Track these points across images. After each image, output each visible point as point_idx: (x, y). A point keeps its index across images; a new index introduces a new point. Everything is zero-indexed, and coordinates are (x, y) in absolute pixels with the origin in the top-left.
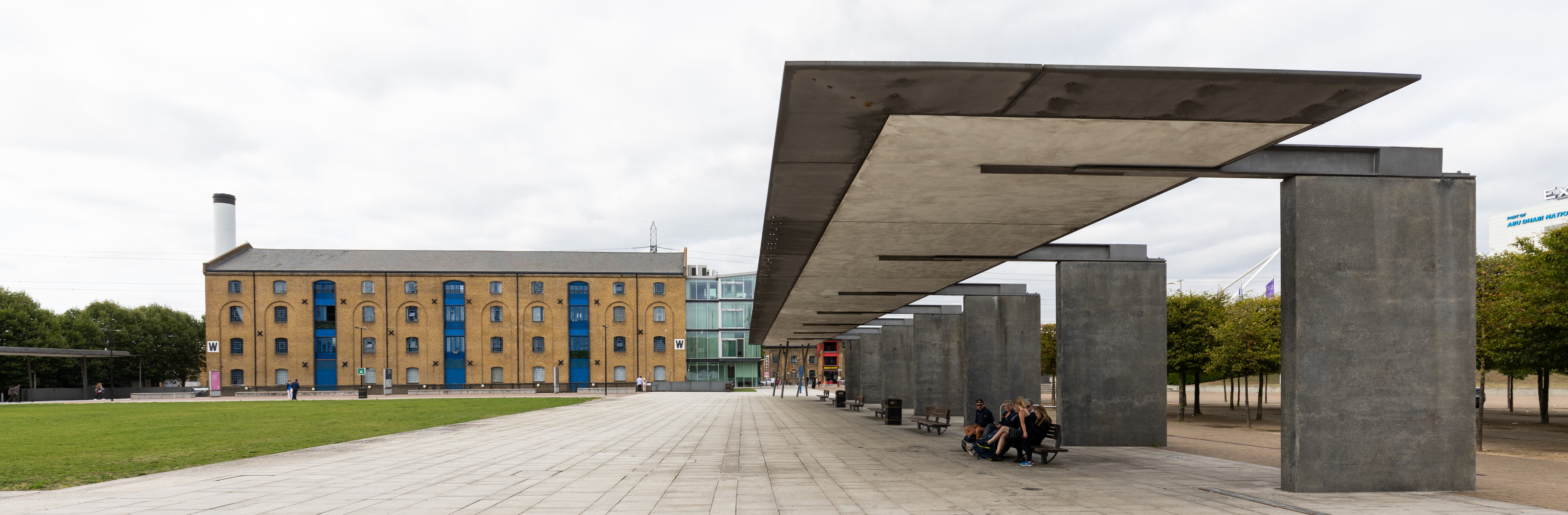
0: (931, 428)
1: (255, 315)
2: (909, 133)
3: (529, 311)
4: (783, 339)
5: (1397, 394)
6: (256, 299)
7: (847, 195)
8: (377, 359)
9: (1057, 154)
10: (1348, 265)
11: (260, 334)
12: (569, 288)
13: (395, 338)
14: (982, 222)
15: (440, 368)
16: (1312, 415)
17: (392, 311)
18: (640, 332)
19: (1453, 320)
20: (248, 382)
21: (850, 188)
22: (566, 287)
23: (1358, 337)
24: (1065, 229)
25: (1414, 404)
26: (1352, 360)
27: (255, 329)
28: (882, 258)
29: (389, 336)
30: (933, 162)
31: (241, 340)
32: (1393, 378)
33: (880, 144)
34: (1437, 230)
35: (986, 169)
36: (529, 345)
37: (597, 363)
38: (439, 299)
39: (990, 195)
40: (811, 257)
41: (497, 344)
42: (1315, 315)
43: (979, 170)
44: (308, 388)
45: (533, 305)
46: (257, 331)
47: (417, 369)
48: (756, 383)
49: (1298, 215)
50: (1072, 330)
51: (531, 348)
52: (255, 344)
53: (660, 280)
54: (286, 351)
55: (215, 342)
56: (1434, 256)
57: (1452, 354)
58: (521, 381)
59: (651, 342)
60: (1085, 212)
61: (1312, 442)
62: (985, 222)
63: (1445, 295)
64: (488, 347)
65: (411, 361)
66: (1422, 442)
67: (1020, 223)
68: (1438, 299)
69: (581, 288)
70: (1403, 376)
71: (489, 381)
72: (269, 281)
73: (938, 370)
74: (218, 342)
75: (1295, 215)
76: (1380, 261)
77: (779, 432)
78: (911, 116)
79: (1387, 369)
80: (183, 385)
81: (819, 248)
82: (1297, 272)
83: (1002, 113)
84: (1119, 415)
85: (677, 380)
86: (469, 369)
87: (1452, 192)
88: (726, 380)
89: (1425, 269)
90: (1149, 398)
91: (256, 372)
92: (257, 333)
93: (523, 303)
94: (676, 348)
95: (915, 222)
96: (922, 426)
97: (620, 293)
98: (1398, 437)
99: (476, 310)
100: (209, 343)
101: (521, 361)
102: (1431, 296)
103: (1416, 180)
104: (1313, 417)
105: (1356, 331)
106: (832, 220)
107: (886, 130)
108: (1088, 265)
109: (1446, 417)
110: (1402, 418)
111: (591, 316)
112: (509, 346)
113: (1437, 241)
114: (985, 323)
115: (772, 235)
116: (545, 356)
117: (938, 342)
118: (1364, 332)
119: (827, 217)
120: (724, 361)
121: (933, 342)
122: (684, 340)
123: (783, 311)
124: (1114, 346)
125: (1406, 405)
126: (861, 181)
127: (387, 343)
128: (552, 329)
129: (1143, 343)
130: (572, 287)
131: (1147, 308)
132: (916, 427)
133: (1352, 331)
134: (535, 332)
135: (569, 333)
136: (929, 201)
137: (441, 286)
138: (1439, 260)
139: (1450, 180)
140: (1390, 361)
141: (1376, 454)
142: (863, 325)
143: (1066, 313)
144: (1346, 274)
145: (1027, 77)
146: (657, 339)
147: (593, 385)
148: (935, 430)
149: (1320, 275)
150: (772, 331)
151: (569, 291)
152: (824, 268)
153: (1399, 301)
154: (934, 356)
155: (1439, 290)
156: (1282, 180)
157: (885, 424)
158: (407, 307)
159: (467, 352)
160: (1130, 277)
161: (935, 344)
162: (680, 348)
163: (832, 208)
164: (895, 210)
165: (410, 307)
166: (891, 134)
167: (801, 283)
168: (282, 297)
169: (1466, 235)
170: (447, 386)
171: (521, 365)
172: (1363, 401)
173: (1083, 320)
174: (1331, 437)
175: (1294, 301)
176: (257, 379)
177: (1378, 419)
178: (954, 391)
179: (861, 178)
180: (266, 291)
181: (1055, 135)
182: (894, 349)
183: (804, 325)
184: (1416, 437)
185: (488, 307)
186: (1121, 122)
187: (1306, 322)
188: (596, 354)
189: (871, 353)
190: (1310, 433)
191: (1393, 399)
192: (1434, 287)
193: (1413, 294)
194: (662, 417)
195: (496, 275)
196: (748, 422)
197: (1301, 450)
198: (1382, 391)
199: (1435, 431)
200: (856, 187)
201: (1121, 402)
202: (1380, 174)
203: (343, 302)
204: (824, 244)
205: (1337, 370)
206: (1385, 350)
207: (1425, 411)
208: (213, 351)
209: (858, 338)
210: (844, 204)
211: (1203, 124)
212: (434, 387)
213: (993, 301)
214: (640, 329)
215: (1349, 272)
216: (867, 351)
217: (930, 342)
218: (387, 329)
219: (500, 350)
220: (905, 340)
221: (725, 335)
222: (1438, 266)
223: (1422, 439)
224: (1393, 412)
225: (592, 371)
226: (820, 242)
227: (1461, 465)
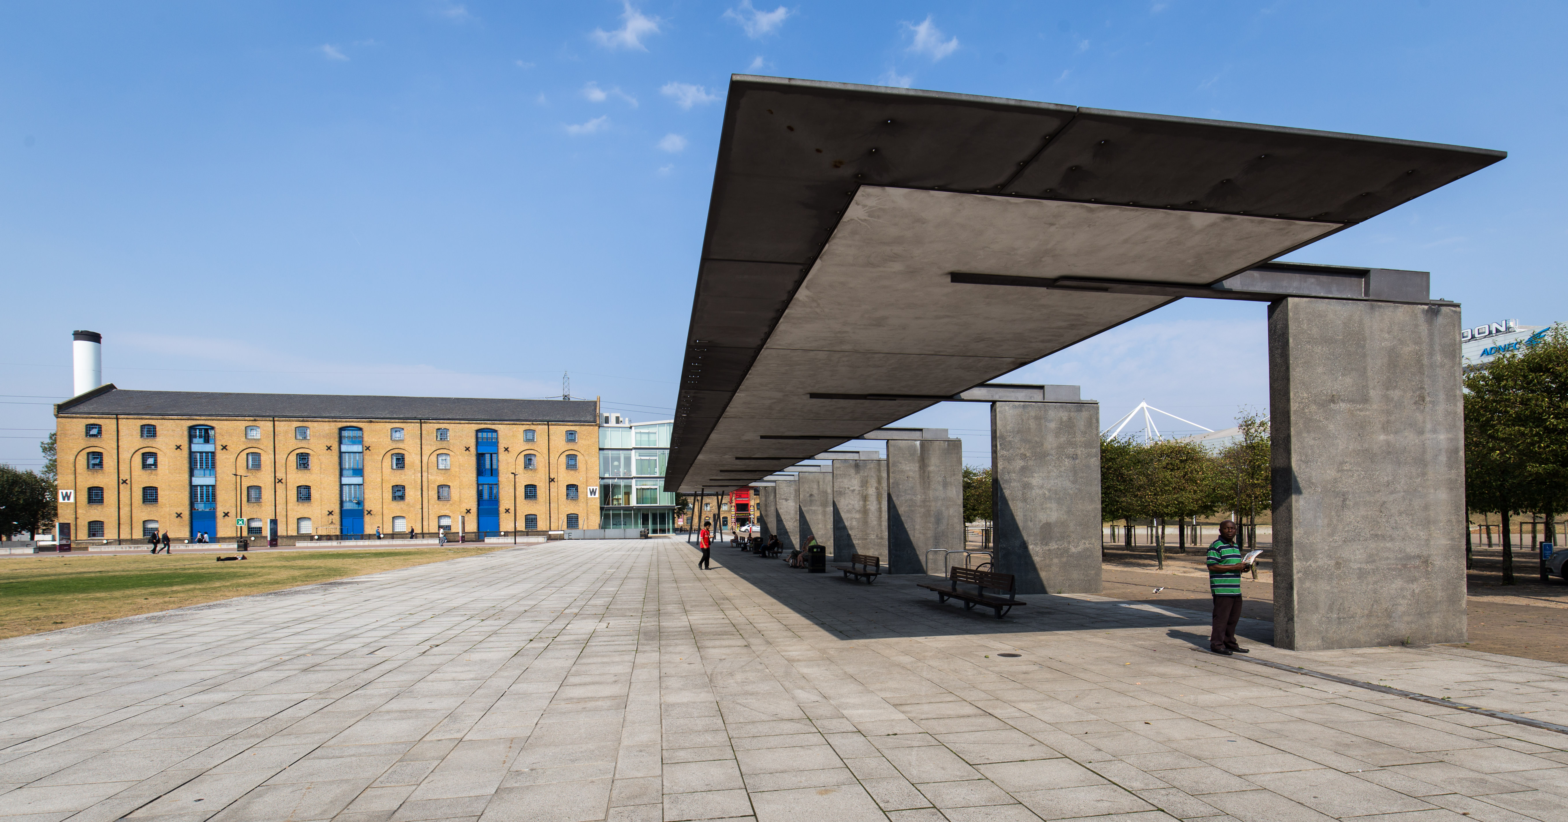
0: (859, 577)
1: (118, 462)
2: (879, 217)
3: (433, 458)
4: (698, 486)
5: (1392, 539)
6: (120, 444)
7: (787, 311)
8: (263, 508)
9: (1043, 259)
10: (1342, 397)
11: (124, 482)
12: (477, 435)
13: (284, 486)
14: (930, 353)
15: (336, 517)
16: (1308, 563)
17: (281, 458)
18: (552, 480)
19: (1443, 458)
20: (110, 533)
21: (793, 302)
22: (474, 434)
23: (1352, 476)
24: (1013, 363)
25: (1408, 550)
26: (1347, 502)
27: (119, 477)
28: (813, 396)
29: (277, 484)
30: (897, 267)
31: (101, 489)
32: (1387, 522)
33: (839, 235)
34: (1425, 361)
35: (957, 277)
36: (434, 494)
37: (507, 511)
38: (333, 446)
39: (948, 316)
40: (737, 394)
41: (399, 493)
42: (1310, 452)
43: (949, 279)
44: (180, 540)
45: (438, 452)
46: (120, 479)
47: (309, 519)
48: (671, 530)
49: (1291, 340)
50: (1009, 473)
51: (436, 497)
52: (119, 493)
53: (572, 428)
54: (156, 500)
55: (69, 492)
56: (1423, 388)
57: (1443, 495)
58: (425, 531)
59: (564, 490)
60: (1043, 341)
61: (1309, 593)
62: (932, 353)
63: (1434, 431)
64: (388, 495)
65: (302, 510)
66: (1417, 591)
67: (969, 354)
68: (1428, 435)
69: (490, 435)
70: (1397, 519)
71: (389, 531)
72: (135, 425)
73: (858, 516)
74: (73, 491)
75: (1288, 341)
76: (1372, 393)
77: (700, 584)
78: (887, 189)
79: (1381, 512)
80: (32, 538)
81: (746, 383)
82: (1292, 404)
83: (999, 190)
84: (1056, 561)
85: (591, 528)
86: (367, 518)
87: (1440, 320)
88: (640, 528)
89: (1415, 403)
90: (1085, 543)
91: (119, 524)
92: (121, 481)
93: (427, 451)
94: (589, 495)
95: (856, 352)
96: (848, 574)
97: (531, 440)
98: (1393, 586)
99: (376, 457)
100: (61, 493)
101: (425, 510)
102: (1421, 432)
103: (1405, 306)
104: (1310, 565)
105: (1350, 470)
106: (765, 347)
107: (854, 212)
108: (1023, 406)
109: (1438, 563)
110: (1397, 565)
111: (500, 464)
112: (412, 494)
113: (1426, 373)
114: (908, 468)
115: (695, 363)
116: (451, 505)
117: (857, 488)
118: (1358, 471)
119: (759, 342)
120: (638, 509)
121: (852, 488)
122: (598, 488)
123: (700, 457)
124: (1050, 490)
125: (1401, 551)
126: (807, 293)
127: (275, 492)
128: (459, 477)
129: (1078, 487)
130: (480, 435)
131: (1081, 451)
132: (842, 574)
133: (1347, 470)
134: (441, 480)
135: (477, 480)
136: (879, 323)
137: (337, 431)
138: (1428, 393)
139: (1435, 308)
140: (1384, 503)
141: (1373, 605)
142: (780, 471)
143: (1002, 456)
144: (1340, 407)
145: (1053, 124)
146: (569, 487)
147: (502, 533)
148: (864, 579)
149: (1314, 407)
150: (687, 478)
151: (477, 438)
152: (749, 408)
153: (1391, 438)
154: (852, 502)
155: (1429, 426)
156: (1269, 303)
157: (809, 572)
158: (297, 454)
159: (366, 501)
160: (1065, 419)
161: (854, 490)
162: (593, 496)
163: (766, 330)
164: (839, 335)
165: (302, 453)
166: (857, 219)
167: (722, 424)
168: (151, 443)
169: (1453, 367)
170: (342, 537)
171: (425, 514)
172: (1359, 547)
173: (1019, 463)
174: (1328, 588)
175: (1289, 436)
176: (121, 531)
177: (1373, 567)
178: (873, 537)
179: (807, 287)
180: (132, 435)
181: (1053, 229)
182: (811, 495)
183: (721, 471)
184: (1411, 585)
185: (389, 454)
186: (1137, 210)
187: (1301, 460)
188: (505, 502)
189: (786, 500)
190: (1307, 584)
191: (1387, 545)
192: (1424, 422)
193: (1405, 429)
194: (573, 569)
195: (397, 421)
196: (666, 573)
197: (1298, 603)
198: (1376, 535)
199: (1428, 578)
200: (799, 301)
201: (1058, 548)
202: (1370, 298)
203: (224, 448)
204: (753, 378)
205: (1333, 513)
206: (1379, 491)
207: (1419, 557)
208: (66, 501)
209: (773, 484)
210: (782, 325)
211: (1226, 219)
212: (329, 538)
213: (915, 446)
214: (552, 477)
215: (1343, 405)
216: (783, 497)
217: (848, 488)
218: (275, 477)
219: (402, 498)
220: (821, 487)
221: (638, 483)
222: (1428, 399)
223: (1416, 587)
224: (1388, 558)
225: (501, 520)
226: (747, 376)
227: (1454, 615)
